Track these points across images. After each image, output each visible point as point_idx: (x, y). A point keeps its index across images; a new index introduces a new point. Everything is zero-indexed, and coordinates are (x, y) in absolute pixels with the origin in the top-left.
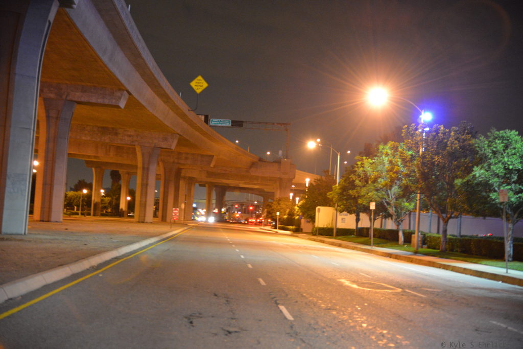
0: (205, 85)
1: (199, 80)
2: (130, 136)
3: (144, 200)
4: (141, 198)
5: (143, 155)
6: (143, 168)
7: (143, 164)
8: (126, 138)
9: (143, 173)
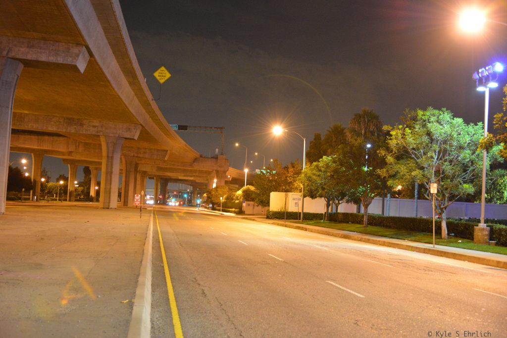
0: (168, 75)
1: (163, 71)
2: (94, 127)
3: (108, 187)
4: (106, 185)
5: (107, 144)
6: (108, 157)
7: (108, 153)
8: (91, 128)
9: (108, 162)
